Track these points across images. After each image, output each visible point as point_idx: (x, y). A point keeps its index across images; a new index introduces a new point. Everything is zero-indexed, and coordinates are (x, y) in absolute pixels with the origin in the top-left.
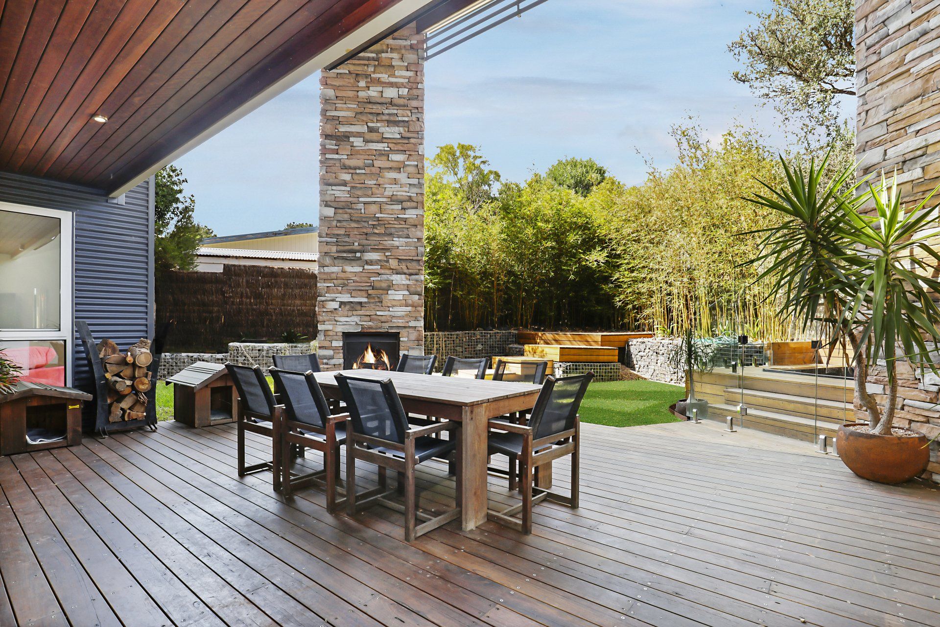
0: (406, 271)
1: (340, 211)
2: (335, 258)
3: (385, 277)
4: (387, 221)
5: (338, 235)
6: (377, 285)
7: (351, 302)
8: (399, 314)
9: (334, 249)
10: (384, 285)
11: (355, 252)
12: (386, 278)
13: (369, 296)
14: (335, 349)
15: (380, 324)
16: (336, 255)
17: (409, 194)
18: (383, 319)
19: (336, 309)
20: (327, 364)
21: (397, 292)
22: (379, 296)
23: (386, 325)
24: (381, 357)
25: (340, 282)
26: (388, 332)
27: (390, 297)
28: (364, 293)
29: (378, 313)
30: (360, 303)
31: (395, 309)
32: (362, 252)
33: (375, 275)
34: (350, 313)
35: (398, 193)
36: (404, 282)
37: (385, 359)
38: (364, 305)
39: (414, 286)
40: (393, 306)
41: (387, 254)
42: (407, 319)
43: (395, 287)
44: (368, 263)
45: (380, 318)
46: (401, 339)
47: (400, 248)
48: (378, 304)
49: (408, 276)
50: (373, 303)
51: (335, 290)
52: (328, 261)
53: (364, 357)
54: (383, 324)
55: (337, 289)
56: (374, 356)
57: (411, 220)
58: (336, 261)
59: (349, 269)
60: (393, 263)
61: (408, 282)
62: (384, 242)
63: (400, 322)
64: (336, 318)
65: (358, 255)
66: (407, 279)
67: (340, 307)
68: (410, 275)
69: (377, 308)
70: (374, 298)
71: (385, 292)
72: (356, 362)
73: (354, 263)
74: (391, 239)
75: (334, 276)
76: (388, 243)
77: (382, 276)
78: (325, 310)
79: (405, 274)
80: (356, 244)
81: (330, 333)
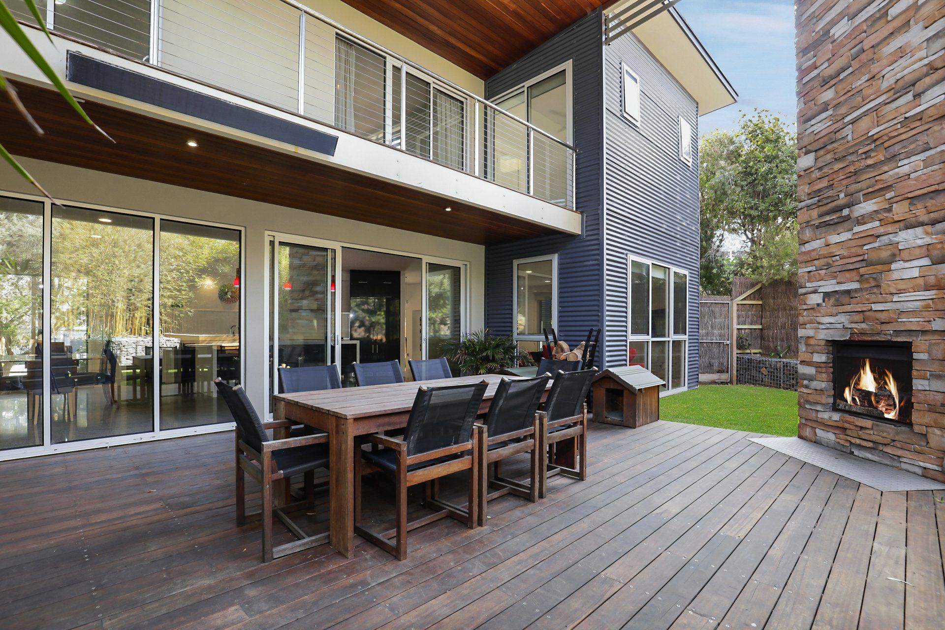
0: (924, 218)
1: (822, 152)
2: (817, 227)
3: (885, 239)
4: (886, 134)
5: (819, 190)
6: (873, 256)
7: (836, 291)
8: (911, 306)
9: (815, 213)
10: (885, 254)
11: (840, 209)
12: (887, 241)
13: (862, 279)
14: (817, 365)
15: (879, 327)
16: (817, 222)
17: (926, 61)
18: (883, 317)
19: (818, 305)
20: (807, 387)
21: (907, 265)
22: (874, 276)
23: (890, 328)
24: (886, 383)
25: (823, 261)
26: (890, 341)
27: (895, 275)
28: (853, 274)
29: (875, 307)
30: (848, 292)
31: (903, 297)
32: (849, 205)
33: (870, 239)
34: (834, 310)
35: (905, 72)
36: (920, 242)
37: (892, 387)
38: (853, 295)
39: (939, 246)
40: (900, 292)
41: (888, 196)
42: (928, 315)
43: (905, 255)
44: (861, 221)
45: (879, 315)
46: (915, 356)
47: (912, 176)
48: (875, 290)
49: (929, 228)
50: (866, 289)
51: (817, 276)
52: (808, 234)
53: (859, 379)
54: (885, 327)
55: (819, 274)
56: (875, 379)
57: (929, 112)
58: (818, 232)
59: (834, 239)
60: (900, 210)
61: (928, 240)
62: (883, 177)
63: (914, 322)
64: (819, 319)
65: (846, 212)
66: (927, 233)
67: (824, 301)
68: (934, 223)
69: (873, 298)
70: (867, 281)
71: (885, 267)
72: (849, 386)
73: (840, 228)
74: (893, 165)
75: (814, 255)
76: (891, 174)
77: (881, 238)
78: (805, 307)
79: (922, 224)
80: (842, 195)
81: (812, 342)
